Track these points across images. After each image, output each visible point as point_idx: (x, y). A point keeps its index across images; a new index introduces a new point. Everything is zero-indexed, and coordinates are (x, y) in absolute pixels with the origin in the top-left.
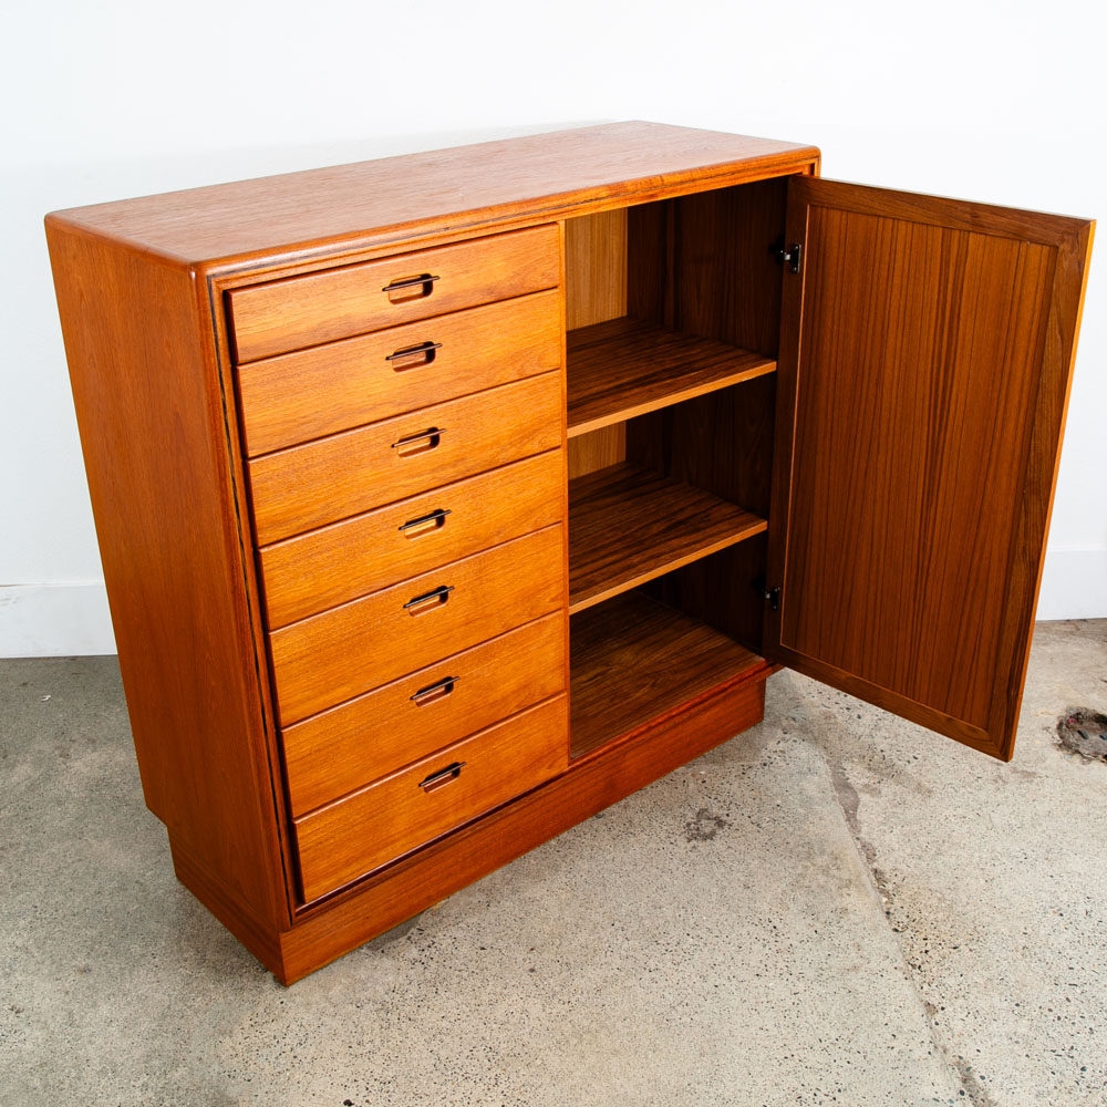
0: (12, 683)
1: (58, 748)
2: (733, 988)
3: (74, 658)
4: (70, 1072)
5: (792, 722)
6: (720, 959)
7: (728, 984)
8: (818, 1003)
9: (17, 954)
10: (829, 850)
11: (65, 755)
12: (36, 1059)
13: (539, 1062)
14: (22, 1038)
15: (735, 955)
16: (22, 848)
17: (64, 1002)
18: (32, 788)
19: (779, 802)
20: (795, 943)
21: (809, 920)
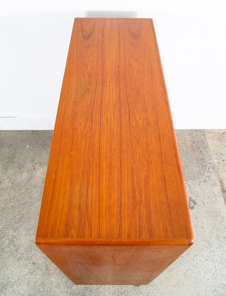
0: (19, 140)
1: (33, 166)
2: (201, 264)
3: (33, 131)
4: (49, 286)
5: (210, 165)
6: (197, 254)
7: (199, 263)
8: (221, 271)
9: (32, 243)
10: (221, 215)
11: (35, 169)
12: (41, 281)
13: (157, 288)
14: (36, 273)
15: (201, 252)
16: (28, 204)
17: (45, 261)
18: (28, 181)
19: (208, 196)
20: (215, 249)
21: (217, 241)
